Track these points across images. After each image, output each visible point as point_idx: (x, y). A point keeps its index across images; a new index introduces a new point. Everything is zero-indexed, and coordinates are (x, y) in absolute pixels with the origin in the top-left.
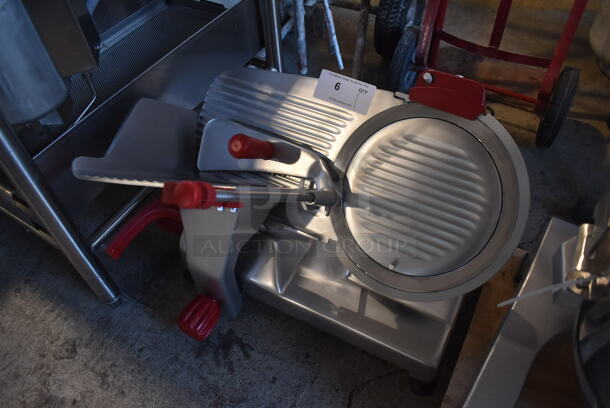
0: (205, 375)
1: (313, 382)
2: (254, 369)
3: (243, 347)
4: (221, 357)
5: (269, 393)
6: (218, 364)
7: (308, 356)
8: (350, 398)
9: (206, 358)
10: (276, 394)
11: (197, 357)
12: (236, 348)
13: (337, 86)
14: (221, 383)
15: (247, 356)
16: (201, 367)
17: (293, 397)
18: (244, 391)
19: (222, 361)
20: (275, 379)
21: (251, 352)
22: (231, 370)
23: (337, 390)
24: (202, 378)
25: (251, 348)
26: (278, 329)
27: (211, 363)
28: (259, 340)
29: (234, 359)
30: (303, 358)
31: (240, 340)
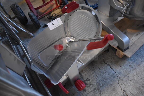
0: (91, 90)
1: (100, 69)
2: (93, 79)
3: (87, 80)
4: (87, 86)
5: (99, 78)
6: (89, 87)
7: (94, 68)
8: (105, 63)
10: (100, 76)
11: (85, 91)
12: (86, 82)
13: (53, 24)
14: (94, 87)
15: (89, 80)
16: (88, 91)
17: (102, 73)
18: (97, 83)
19: (89, 86)
20: (97, 76)
21: (89, 79)
22: (91, 84)
23: (103, 65)
24: (91, 91)
26: (85, 72)
27: (88, 88)
28: (87, 76)
29: (89, 83)
30: (94, 69)
31: (85, 80)
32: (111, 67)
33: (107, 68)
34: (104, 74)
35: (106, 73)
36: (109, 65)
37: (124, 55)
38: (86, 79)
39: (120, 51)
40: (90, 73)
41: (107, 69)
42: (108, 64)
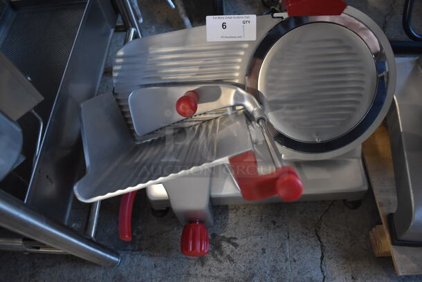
0: (217, 274)
1: (288, 238)
2: (247, 251)
3: (229, 240)
4: (219, 256)
5: (266, 261)
6: (221, 262)
7: (274, 223)
8: (317, 235)
9: (210, 263)
10: (271, 259)
11: (203, 264)
12: (224, 244)
13: (224, 26)
14: (231, 273)
15: (236, 245)
16: (210, 270)
17: (283, 255)
18: (250, 269)
19: (222, 259)
20: (263, 250)
21: (237, 241)
22: (231, 260)
23: (306, 234)
24: (216, 278)
25: (235, 238)
26: (244, 216)
27: (215, 263)
28: (237, 230)
29: (228, 252)
30: (272, 226)
31: (224, 237)
32: (322, 258)
33: (311, 251)
34: (287, 260)
35: (295, 261)
36: (322, 246)
37: (389, 253)
38: (229, 236)
39: (388, 235)
40: (251, 229)
41: (309, 255)
42: (321, 242)
